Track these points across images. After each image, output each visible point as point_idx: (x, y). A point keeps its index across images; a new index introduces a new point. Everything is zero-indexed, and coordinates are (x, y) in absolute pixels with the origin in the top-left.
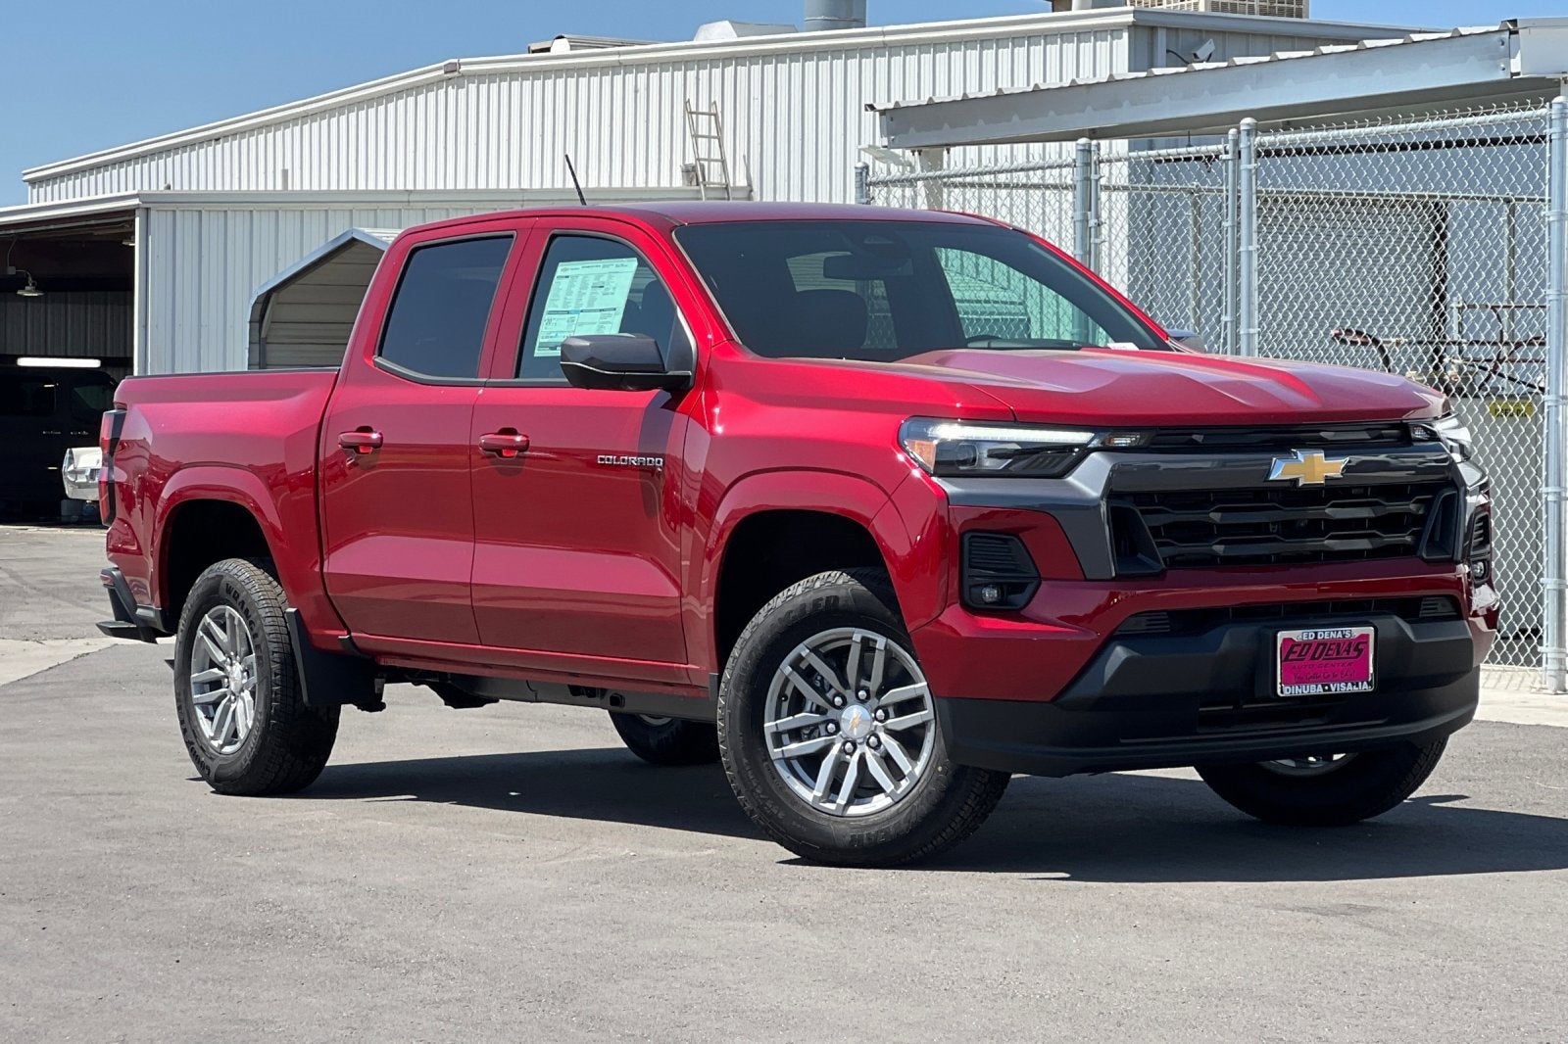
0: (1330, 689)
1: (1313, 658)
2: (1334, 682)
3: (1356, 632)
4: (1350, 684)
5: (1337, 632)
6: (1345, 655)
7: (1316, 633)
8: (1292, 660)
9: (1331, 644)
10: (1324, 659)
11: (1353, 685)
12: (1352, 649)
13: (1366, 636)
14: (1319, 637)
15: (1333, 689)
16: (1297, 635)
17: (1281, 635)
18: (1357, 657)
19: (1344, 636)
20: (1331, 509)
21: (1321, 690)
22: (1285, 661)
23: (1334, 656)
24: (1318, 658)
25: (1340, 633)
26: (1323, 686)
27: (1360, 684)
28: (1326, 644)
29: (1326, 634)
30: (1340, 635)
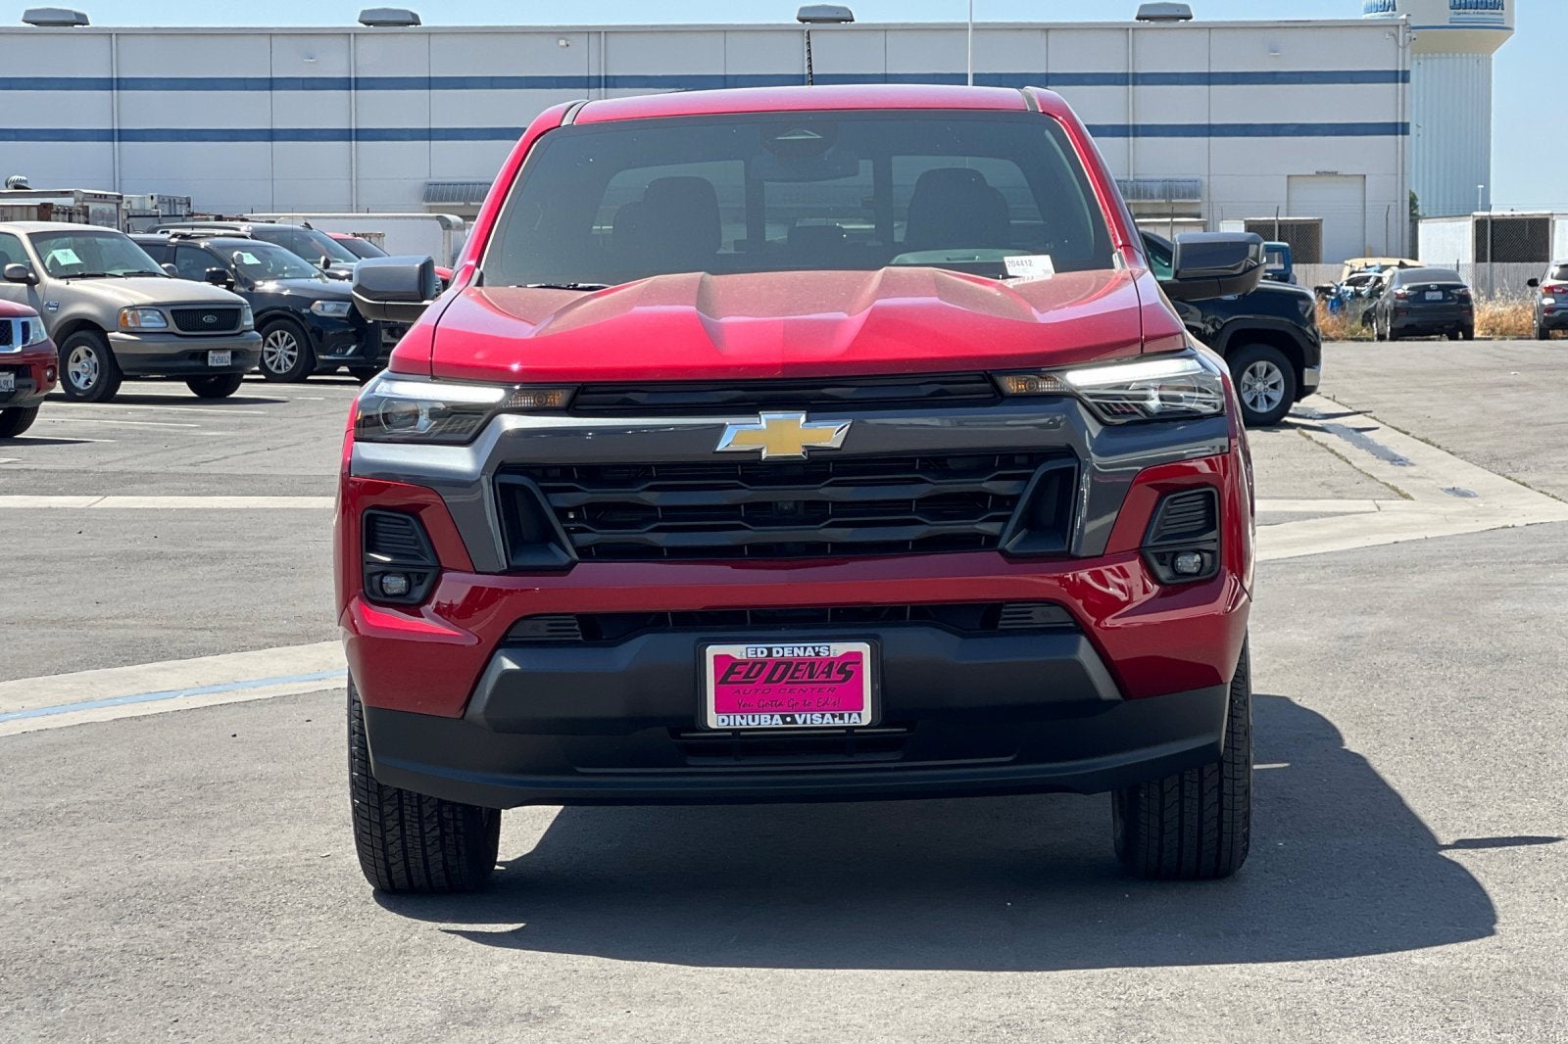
0: (794, 721)
1: (769, 680)
2: (801, 710)
3: (839, 649)
4: (828, 716)
5: (805, 648)
6: (823, 677)
7: (770, 650)
8: (730, 683)
9: (798, 664)
10: (787, 683)
11: (833, 716)
12: (834, 670)
13: (859, 655)
14: (775, 655)
15: (800, 721)
16: (738, 651)
17: (712, 651)
18: (844, 681)
19: (817, 654)
20: (827, 489)
21: (780, 722)
22: (719, 683)
23: (805, 679)
24: (779, 680)
25: (810, 649)
26: (783, 718)
27: (846, 716)
28: (792, 663)
29: (784, 651)
30: (810, 652)
